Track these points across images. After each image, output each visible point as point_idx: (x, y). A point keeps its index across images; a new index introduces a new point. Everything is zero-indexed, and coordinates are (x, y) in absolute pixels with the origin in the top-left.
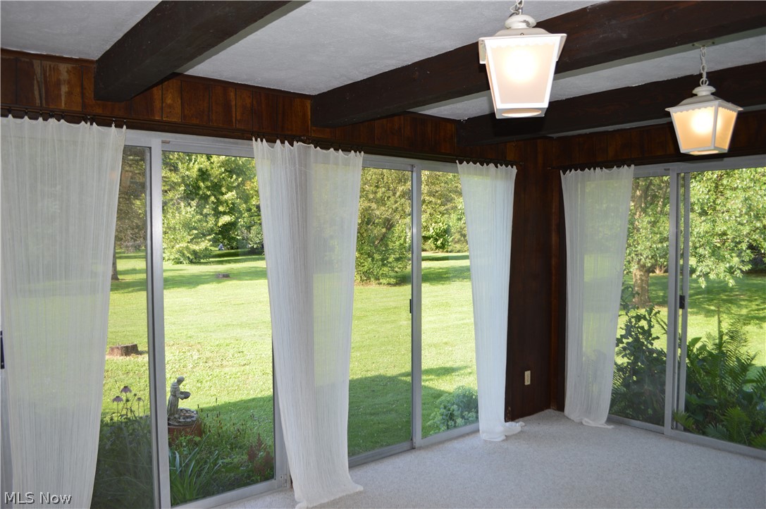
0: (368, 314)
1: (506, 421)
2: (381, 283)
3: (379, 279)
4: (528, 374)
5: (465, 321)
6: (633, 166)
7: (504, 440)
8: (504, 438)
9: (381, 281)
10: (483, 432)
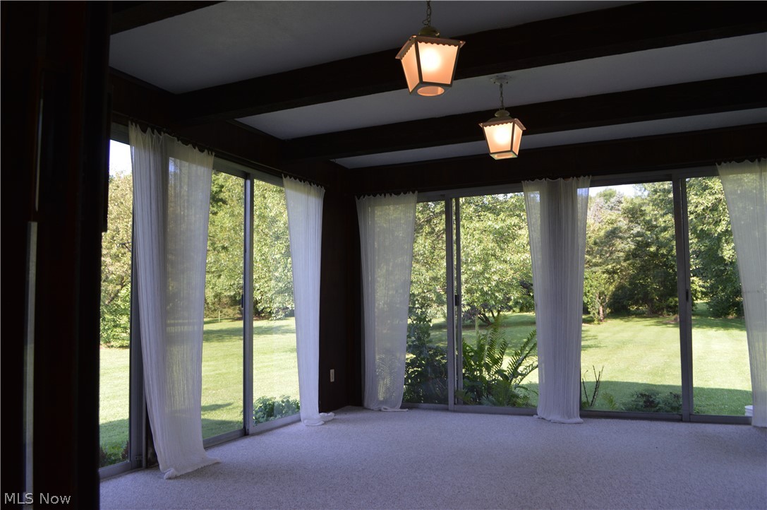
0: (108, 371)
1: (320, 412)
2: (112, 346)
3: (110, 342)
4: (332, 371)
5: (217, 372)
6: (416, 192)
7: (323, 424)
8: (322, 422)
9: (112, 344)
10: (305, 419)
